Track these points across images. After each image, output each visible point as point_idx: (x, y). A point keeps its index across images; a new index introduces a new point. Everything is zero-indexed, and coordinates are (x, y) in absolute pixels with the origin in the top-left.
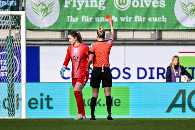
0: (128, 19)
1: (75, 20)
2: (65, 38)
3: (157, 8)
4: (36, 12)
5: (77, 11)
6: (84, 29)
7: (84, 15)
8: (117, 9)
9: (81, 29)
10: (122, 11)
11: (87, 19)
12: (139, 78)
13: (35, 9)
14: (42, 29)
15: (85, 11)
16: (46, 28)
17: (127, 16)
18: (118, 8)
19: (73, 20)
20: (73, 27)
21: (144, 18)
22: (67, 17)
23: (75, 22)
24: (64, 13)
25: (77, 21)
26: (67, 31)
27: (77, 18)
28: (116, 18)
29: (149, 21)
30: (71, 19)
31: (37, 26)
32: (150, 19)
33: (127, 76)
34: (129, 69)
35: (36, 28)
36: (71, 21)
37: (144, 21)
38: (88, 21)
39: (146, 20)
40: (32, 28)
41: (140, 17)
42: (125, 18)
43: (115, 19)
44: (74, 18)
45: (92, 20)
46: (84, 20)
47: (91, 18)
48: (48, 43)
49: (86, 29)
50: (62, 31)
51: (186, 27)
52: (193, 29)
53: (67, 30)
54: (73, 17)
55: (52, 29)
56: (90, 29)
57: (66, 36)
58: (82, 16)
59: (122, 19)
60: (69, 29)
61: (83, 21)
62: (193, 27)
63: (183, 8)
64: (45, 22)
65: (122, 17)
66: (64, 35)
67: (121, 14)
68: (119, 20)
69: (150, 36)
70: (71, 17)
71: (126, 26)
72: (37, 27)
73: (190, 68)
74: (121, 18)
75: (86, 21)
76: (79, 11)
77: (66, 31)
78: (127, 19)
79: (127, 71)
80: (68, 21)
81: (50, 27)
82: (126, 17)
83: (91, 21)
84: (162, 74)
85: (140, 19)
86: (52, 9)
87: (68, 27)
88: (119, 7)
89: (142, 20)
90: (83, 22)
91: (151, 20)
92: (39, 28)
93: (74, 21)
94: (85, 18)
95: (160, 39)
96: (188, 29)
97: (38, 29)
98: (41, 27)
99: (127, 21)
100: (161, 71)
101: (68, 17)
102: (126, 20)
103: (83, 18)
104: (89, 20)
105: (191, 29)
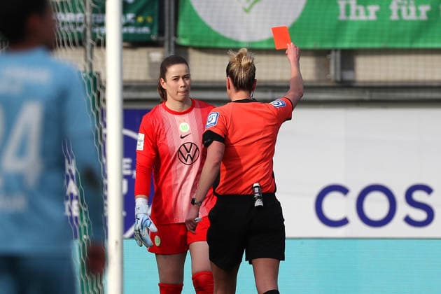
1: (367, 13)
2: (329, 80)
6: (399, 45)
9: (391, 45)
11: (408, 12)
16: (261, 42)
19: (357, 12)
20: (359, 41)
22: (337, 5)
23: (369, 22)
25: (372, 17)
26: (338, 55)
27: (373, 9)
30: (353, 11)
31: (228, 35)
35: (221, 45)
36: (353, 17)
38: (413, 16)
40: (212, 45)
44: (361, 8)
45: (429, 14)
46: (399, 12)
49: (407, 45)
50: (320, 54)
53: (336, 50)
54: (358, 4)
56: (421, 45)
57: (332, 72)
60: (346, 45)
61: (394, 17)
64: (257, 22)
66: (327, 66)
70: (352, 2)
72: (230, 41)
75: (405, 17)
77: (333, 54)
80: (342, 17)
83: (423, 17)
87: (344, 41)
90: (396, 23)
92: (236, 42)
93: (362, 17)
94: (404, 9)
97: (232, 46)
101: (342, 4)
103: (394, 6)
104: (418, 13)
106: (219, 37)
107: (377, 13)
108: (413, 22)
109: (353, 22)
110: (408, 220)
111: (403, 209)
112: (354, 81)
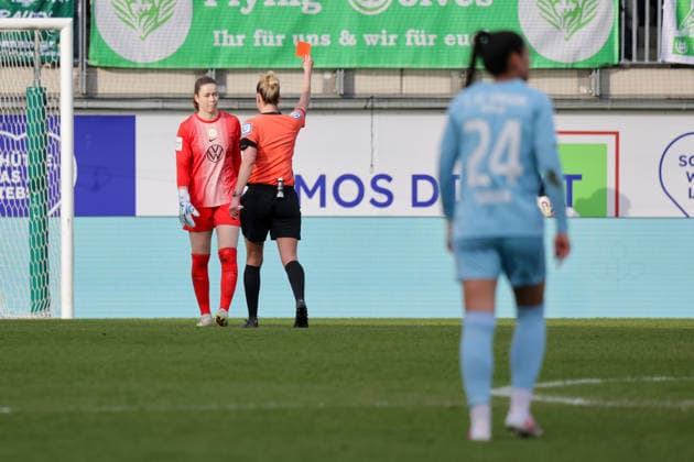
0: (387, 40)
1: (236, 41)
3: (468, 8)
4: (126, 18)
5: (242, 15)
6: (260, 66)
7: (261, 28)
8: (354, 10)
9: (254, 66)
10: (367, 16)
11: (268, 40)
12: (416, 204)
13: (122, 11)
14: (142, 66)
15: (262, 18)
16: (153, 63)
17: (384, 32)
18: (357, 9)
19: (228, 40)
20: (229, 63)
21: (432, 37)
22: (212, 34)
23: (237, 48)
24: (205, 21)
25: (240, 43)
26: (214, 73)
27: (240, 37)
28: (353, 36)
29: (445, 45)
30: (225, 40)
31: (128, 58)
32: (448, 40)
33: (383, 198)
34: (389, 179)
35: (125, 66)
36: (225, 44)
37: (431, 43)
38: (271, 43)
39: (439, 41)
40: (116, 65)
41: (420, 33)
42: (377, 36)
43: (347, 39)
44: (231, 37)
45: (284, 41)
46: (261, 40)
47: (280, 37)
48: (159, 105)
49: (266, 65)
50: (200, 72)
51: (551, 62)
52: (570, 66)
53: (212, 69)
54: (229, 33)
55: (168, 66)
58: (254, 31)
59: (370, 39)
60: (220, 66)
61: (257, 44)
62: (571, 61)
63: (543, 10)
64: (151, 47)
65: (367, 33)
67: (365, 24)
68: (361, 41)
69: (449, 86)
70: (225, 32)
71: (382, 60)
72: (130, 62)
74: (365, 36)
75: (265, 44)
76: (247, 16)
77: (210, 72)
78: (384, 38)
79: (381, 183)
80: (217, 44)
81: (164, 61)
82: (380, 33)
83: (280, 44)
85: (420, 40)
86: (170, 12)
87: (218, 62)
88: (360, 7)
89: (428, 41)
90: (259, 48)
91: (451, 41)
92: (135, 63)
93: (232, 44)
94: (265, 38)
96: (558, 66)
97: (132, 66)
98: (140, 62)
99: (384, 43)
101: (216, 33)
102: (380, 40)
103: (257, 36)
104: (275, 40)
105: (564, 66)
106: (121, 59)
107: (244, 41)
108: (271, 47)
109: (226, 48)
112: (225, 94)
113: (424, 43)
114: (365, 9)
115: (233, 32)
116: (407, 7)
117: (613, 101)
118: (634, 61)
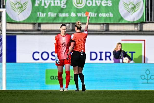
0: (84, 15)
1: (43, 15)
2: (35, 29)
3: (105, 7)
5: (45, 8)
7: (50, 12)
8: (75, 7)
9: (48, 22)
10: (79, 9)
11: (52, 15)
12: (91, 59)
14: (18, 22)
15: (51, 9)
16: (21, 21)
17: (83, 13)
18: (76, 7)
19: (41, 15)
20: (41, 21)
21: (96, 14)
22: (37, 13)
23: (44, 17)
24: (35, 10)
25: (45, 16)
26: (37, 24)
27: (45, 14)
28: (75, 14)
32: (100, 15)
35: (13, 22)
36: (40, 16)
37: (95, 16)
38: (53, 16)
39: (97, 15)
41: (92, 13)
42: (81, 14)
43: (73, 15)
44: (42, 14)
45: (56, 15)
46: (50, 15)
47: (55, 14)
48: (23, 32)
49: (51, 22)
50: (34, 24)
51: (127, 21)
52: (132, 22)
53: (37, 23)
54: (42, 13)
55: (26, 22)
56: (54, 22)
59: (79, 15)
60: (39, 22)
61: (49, 16)
65: (79, 13)
66: (35, 27)
67: (78, 11)
68: (77, 15)
69: (100, 27)
70: (40, 13)
71: (82, 20)
72: (15, 21)
73: (130, 52)
75: (51, 16)
76: (47, 8)
77: (36, 24)
78: (83, 14)
80: (38, 16)
81: (24, 21)
82: (82, 13)
83: (55, 16)
84: (109, 57)
85: (93, 15)
88: (77, 6)
89: (94, 15)
91: (101, 15)
92: (16, 21)
93: (42, 16)
94: (51, 14)
95: (107, 30)
96: (129, 22)
97: (15, 22)
99: (83, 16)
100: (108, 54)
101: (38, 13)
102: (82, 15)
103: (49, 14)
104: (54, 15)
105: (131, 22)
106: (13, 20)
107: (46, 15)
108: (53, 17)
109: (40, 17)
110: (52, 59)
111: (51, 57)
112: (40, 30)
113: (93, 16)
114: (78, 7)
115: (43, 13)
116: (89, 6)
117: (144, 32)
118: (149, 21)
